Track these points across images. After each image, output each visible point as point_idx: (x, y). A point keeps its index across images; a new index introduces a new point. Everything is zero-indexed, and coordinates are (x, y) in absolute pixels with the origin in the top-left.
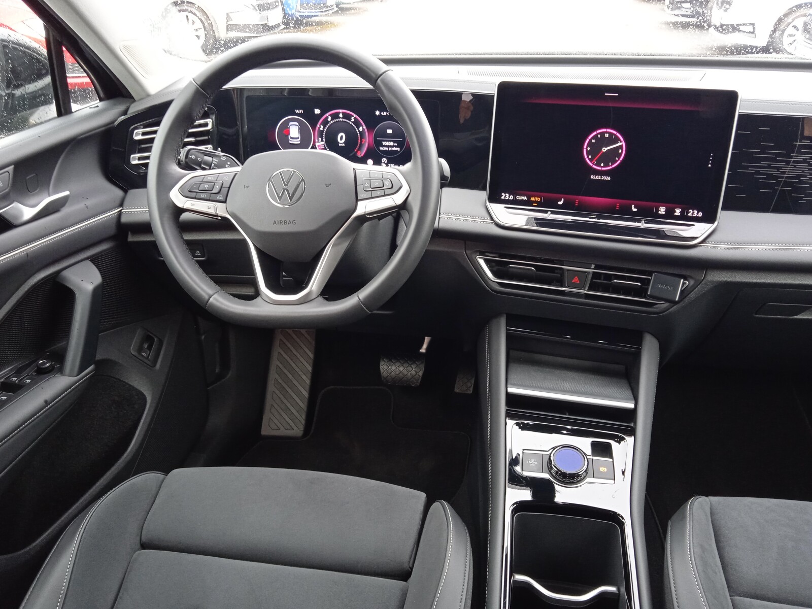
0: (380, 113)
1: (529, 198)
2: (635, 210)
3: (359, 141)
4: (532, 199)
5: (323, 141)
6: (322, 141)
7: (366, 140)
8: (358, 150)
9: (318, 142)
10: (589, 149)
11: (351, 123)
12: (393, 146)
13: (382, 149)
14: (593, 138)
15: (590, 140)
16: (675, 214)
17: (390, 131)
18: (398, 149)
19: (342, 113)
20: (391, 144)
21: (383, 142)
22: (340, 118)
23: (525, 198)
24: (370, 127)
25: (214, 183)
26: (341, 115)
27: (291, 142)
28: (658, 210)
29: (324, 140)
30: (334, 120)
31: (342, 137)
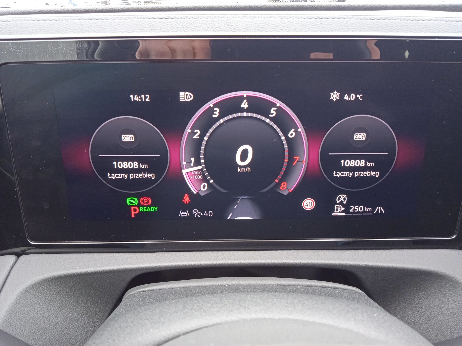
0: (342, 96)
3: (286, 160)
6: (198, 163)
7: (302, 156)
8: (281, 181)
9: (189, 166)
11: (268, 121)
12: (365, 169)
13: (338, 174)
18: (377, 174)
19: (248, 98)
20: (361, 163)
22: (243, 110)
24: (314, 128)
26: (245, 105)
29: (202, 161)
30: (227, 115)
31: (244, 155)
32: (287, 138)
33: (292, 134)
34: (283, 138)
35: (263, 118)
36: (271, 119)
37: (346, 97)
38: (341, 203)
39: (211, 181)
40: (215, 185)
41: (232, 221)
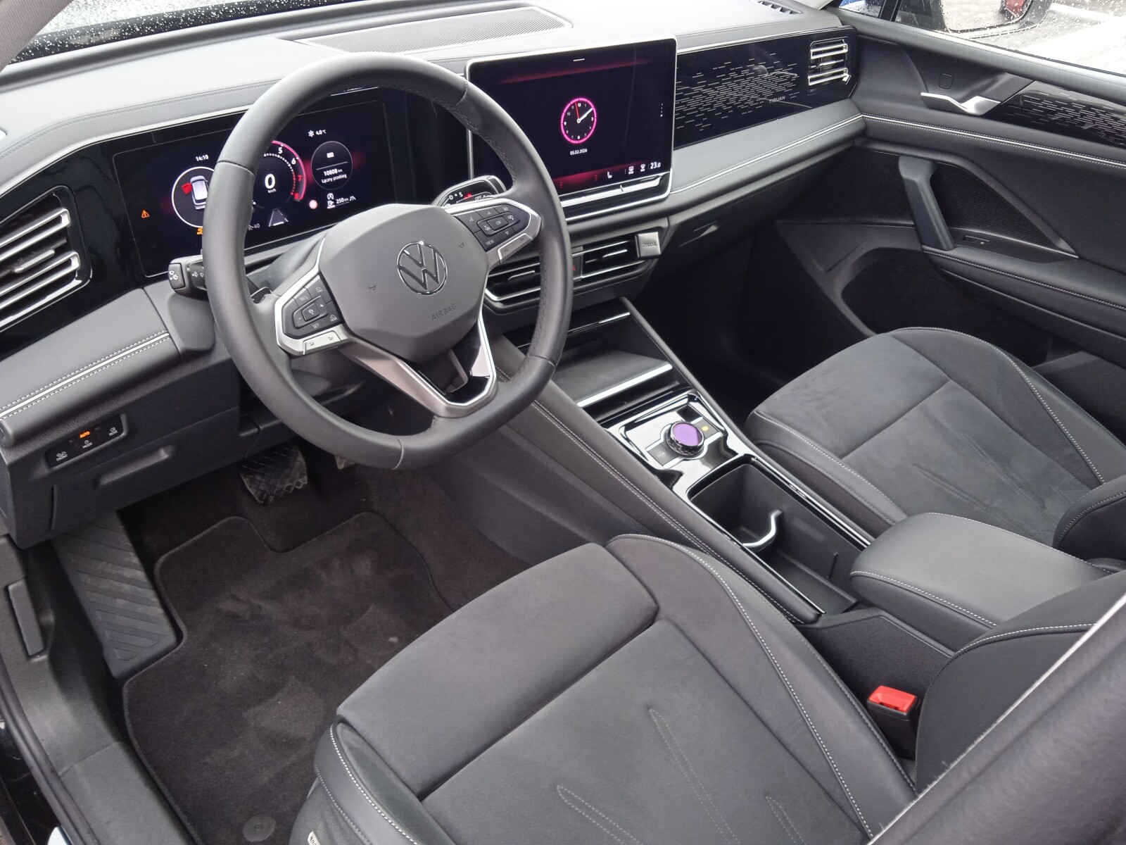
0: (315, 133)
2: (610, 177)
3: (294, 179)
7: (303, 176)
8: (294, 193)
10: (565, 123)
12: (338, 174)
13: (325, 181)
14: (568, 110)
15: (566, 114)
16: (641, 170)
17: (330, 155)
18: (345, 176)
20: (335, 171)
21: (325, 172)
24: (305, 156)
28: (628, 171)
31: (270, 180)
32: (292, 165)
33: (294, 162)
34: (289, 165)
35: (276, 155)
36: (280, 155)
37: (317, 133)
38: (331, 199)
39: (254, 203)
40: (258, 206)
41: (272, 227)
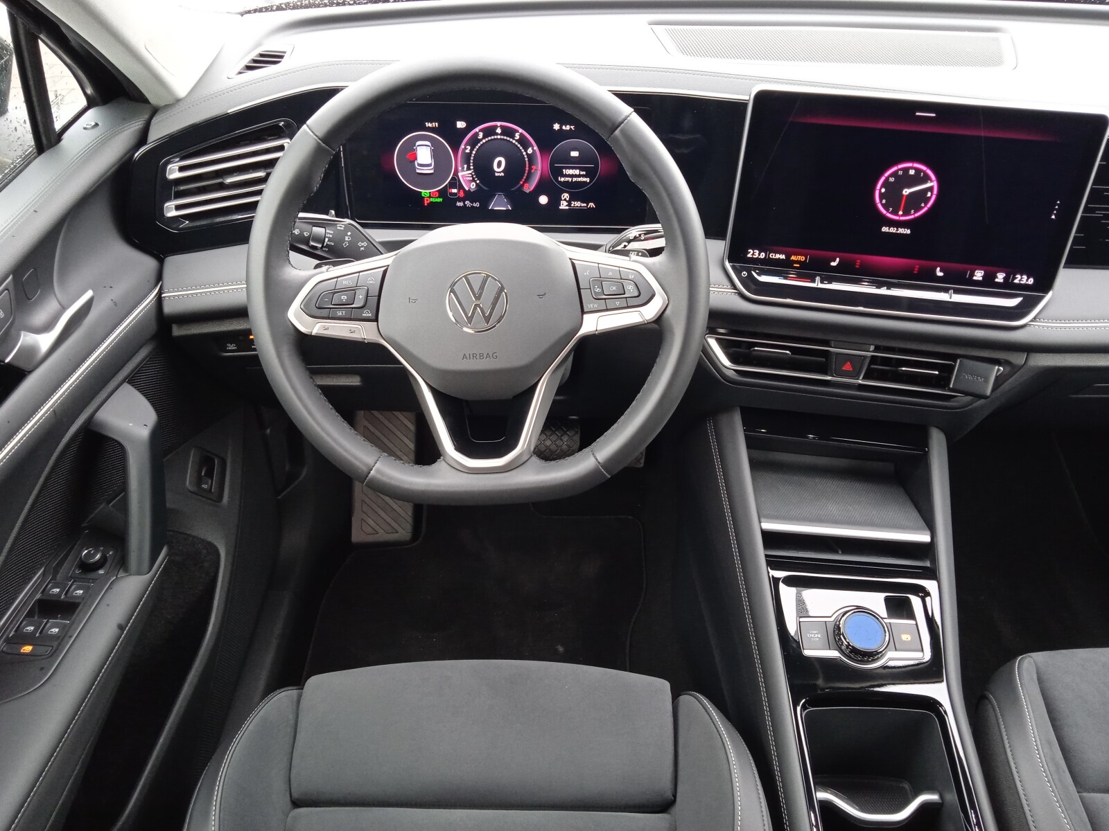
0: (561, 127)
1: (788, 257)
2: (940, 274)
3: (527, 169)
4: (793, 258)
5: (470, 169)
6: (468, 169)
7: (538, 167)
8: (524, 183)
9: (463, 170)
10: (883, 190)
11: (514, 141)
12: (580, 176)
13: (562, 179)
14: (891, 175)
15: (887, 179)
16: (996, 280)
17: (574, 154)
18: (588, 180)
19: (501, 126)
20: (577, 172)
21: (564, 170)
22: (497, 134)
23: (782, 257)
24: (545, 147)
25: (353, 290)
26: (499, 131)
27: (418, 171)
28: (972, 274)
29: (472, 167)
30: (487, 137)
31: (499, 164)
32: (527, 154)
33: (530, 151)
34: (524, 153)
35: (511, 140)
36: (516, 141)
37: (564, 127)
38: (565, 200)
39: (478, 182)
40: (480, 184)
41: (492, 210)
